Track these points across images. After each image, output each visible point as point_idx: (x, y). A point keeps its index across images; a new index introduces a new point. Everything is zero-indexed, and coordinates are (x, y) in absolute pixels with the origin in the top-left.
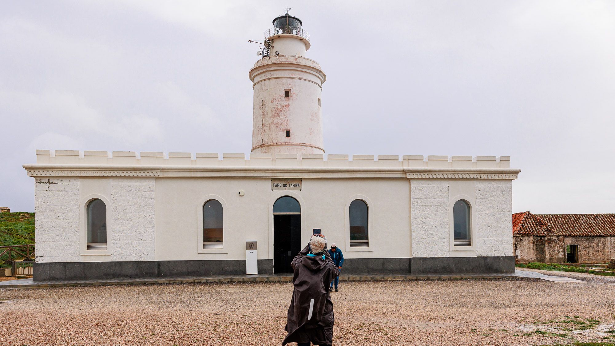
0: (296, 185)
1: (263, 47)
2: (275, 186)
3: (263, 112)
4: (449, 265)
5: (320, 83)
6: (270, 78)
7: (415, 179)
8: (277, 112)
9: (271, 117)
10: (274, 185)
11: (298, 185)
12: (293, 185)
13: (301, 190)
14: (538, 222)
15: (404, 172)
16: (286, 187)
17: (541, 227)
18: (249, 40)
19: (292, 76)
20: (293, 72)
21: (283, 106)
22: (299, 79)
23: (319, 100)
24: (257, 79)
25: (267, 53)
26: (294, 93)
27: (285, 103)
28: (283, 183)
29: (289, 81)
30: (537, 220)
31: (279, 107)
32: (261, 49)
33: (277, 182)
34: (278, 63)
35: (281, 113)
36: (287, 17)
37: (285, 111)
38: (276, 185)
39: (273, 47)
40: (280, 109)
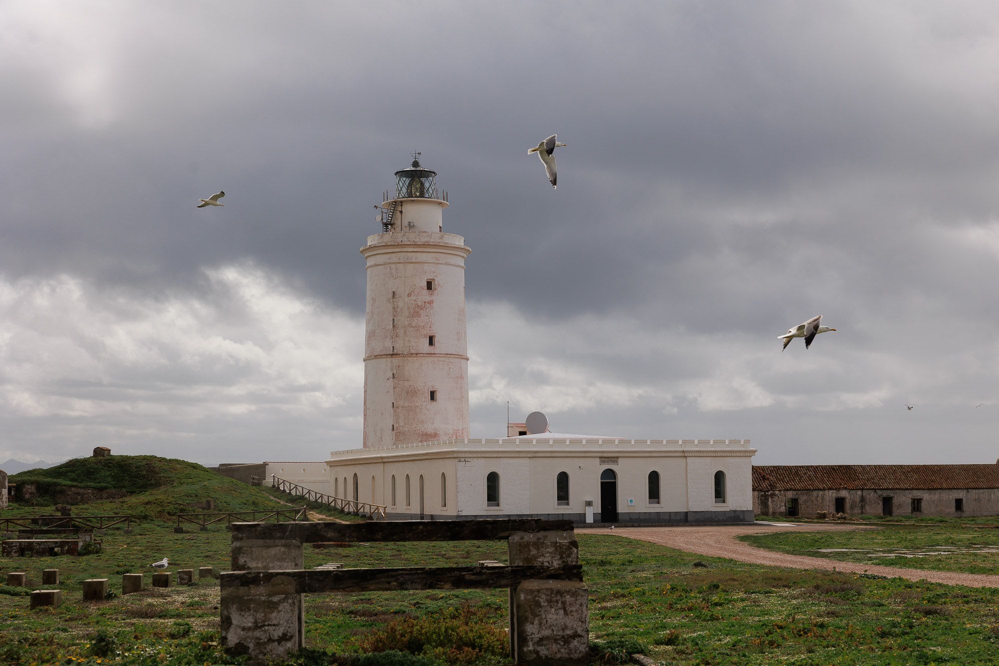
3: (394, 308)
6: (405, 261)
8: (417, 309)
9: (408, 317)
18: (374, 205)
19: (436, 261)
20: (438, 255)
21: (425, 302)
22: (447, 264)
25: (390, 218)
26: (439, 285)
27: (426, 298)
29: (434, 267)
31: (420, 304)
35: (422, 312)
37: (428, 309)
39: (401, 212)
40: (421, 306)
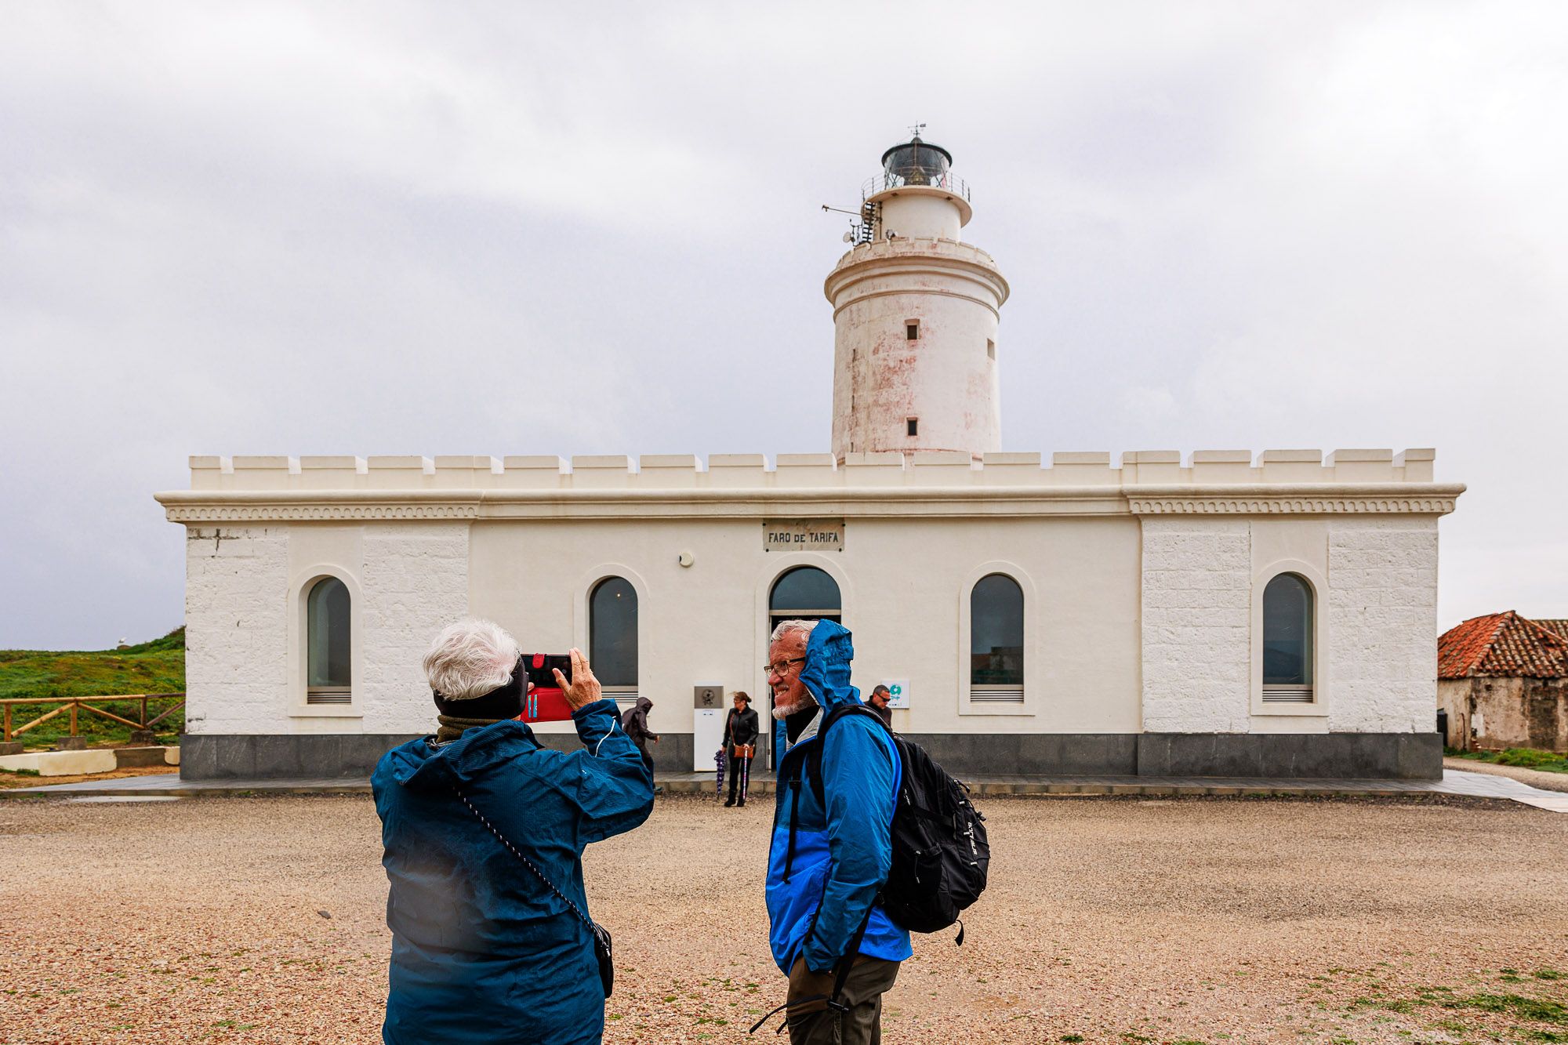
0: (830, 537)
1: (858, 220)
2: (772, 540)
3: (854, 378)
4: (1247, 755)
5: (994, 303)
6: (871, 295)
7: (1152, 516)
8: (887, 375)
9: (873, 389)
10: (770, 538)
11: (833, 536)
12: (821, 538)
13: (840, 550)
14: (1539, 640)
15: (1123, 496)
16: (802, 541)
17: (1547, 653)
18: (824, 207)
19: (922, 288)
20: (927, 277)
21: (901, 361)
22: (941, 293)
23: (990, 344)
24: (842, 299)
25: (866, 235)
26: (928, 329)
27: (906, 354)
28: (794, 532)
29: (915, 299)
30: (1535, 634)
31: (892, 365)
32: (854, 226)
33: (778, 530)
34: (890, 256)
35: (895, 377)
36: (916, 144)
37: (906, 372)
38: (776, 536)
39: (880, 220)
40: (894, 368)
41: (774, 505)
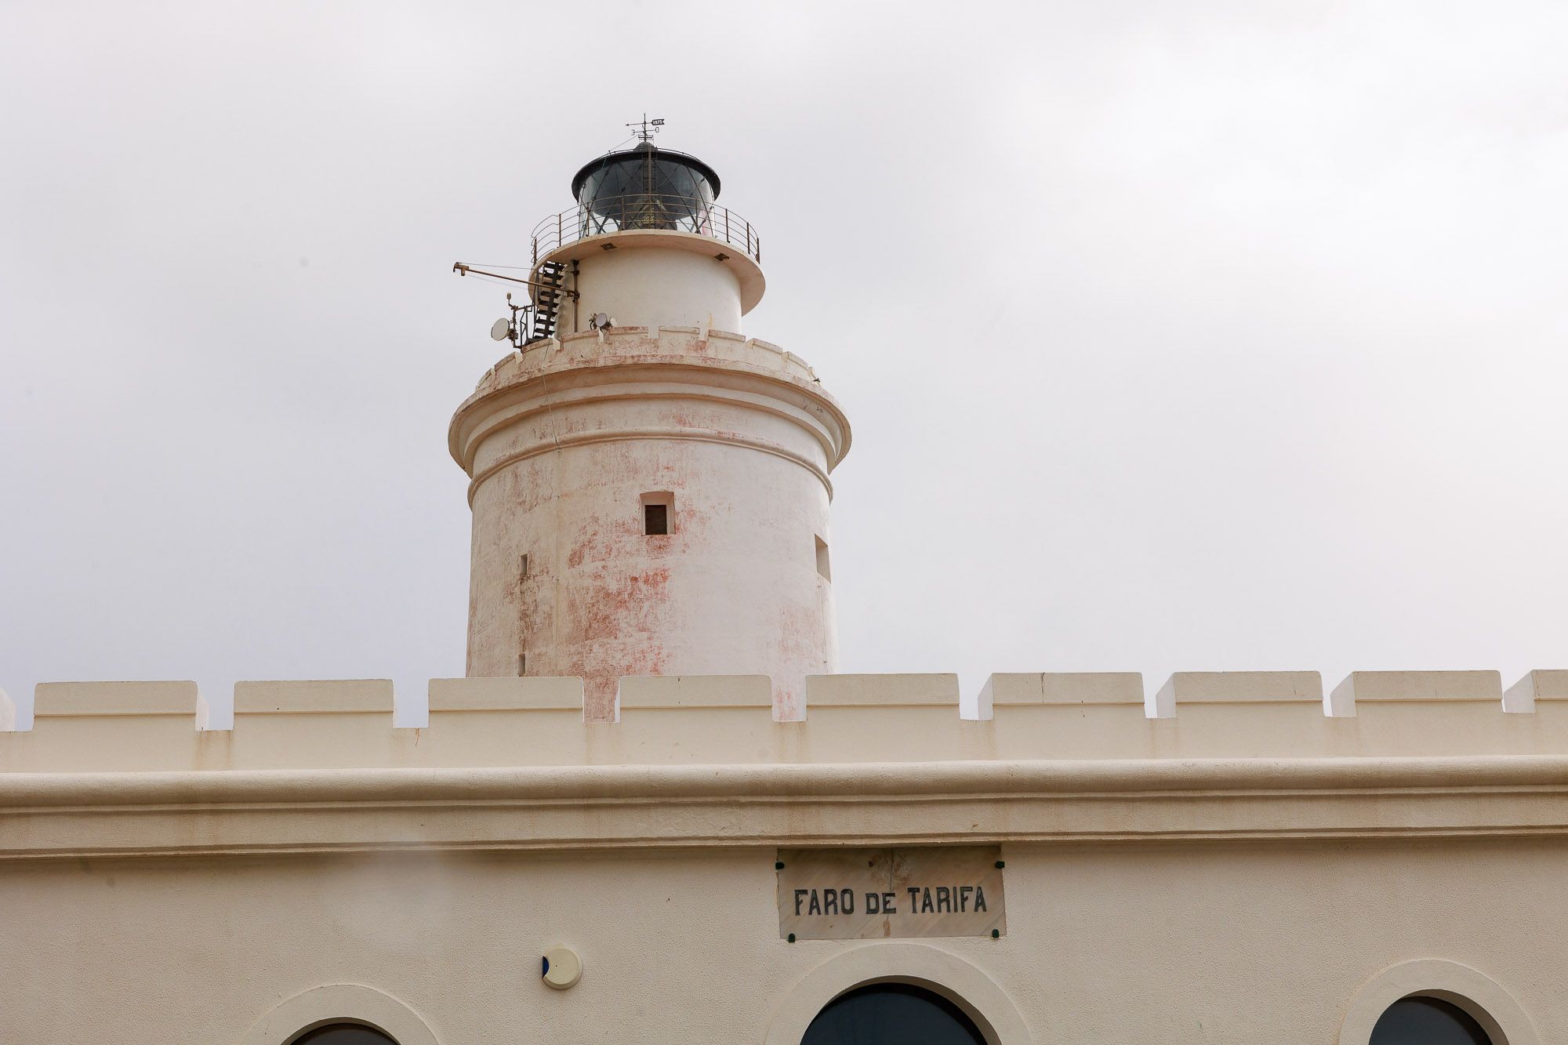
0: (964, 899)
1: (523, 297)
2: (805, 908)
3: (524, 616)
5: (822, 465)
6: (564, 442)
8: (603, 609)
9: (571, 640)
10: (798, 903)
11: (972, 897)
12: (940, 901)
13: (995, 934)
16: (887, 911)
18: (457, 266)
19: (678, 429)
20: (687, 408)
21: (635, 579)
22: (720, 439)
23: (821, 546)
24: (486, 458)
25: (542, 326)
26: (691, 513)
27: (644, 564)
28: (863, 884)
29: (664, 452)
31: (613, 587)
32: (515, 308)
33: (820, 881)
34: (610, 363)
35: (622, 614)
36: (644, 154)
37: (646, 605)
38: (815, 898)
39: (576, 296)
40: (619, 594)
41: (813, 810)
